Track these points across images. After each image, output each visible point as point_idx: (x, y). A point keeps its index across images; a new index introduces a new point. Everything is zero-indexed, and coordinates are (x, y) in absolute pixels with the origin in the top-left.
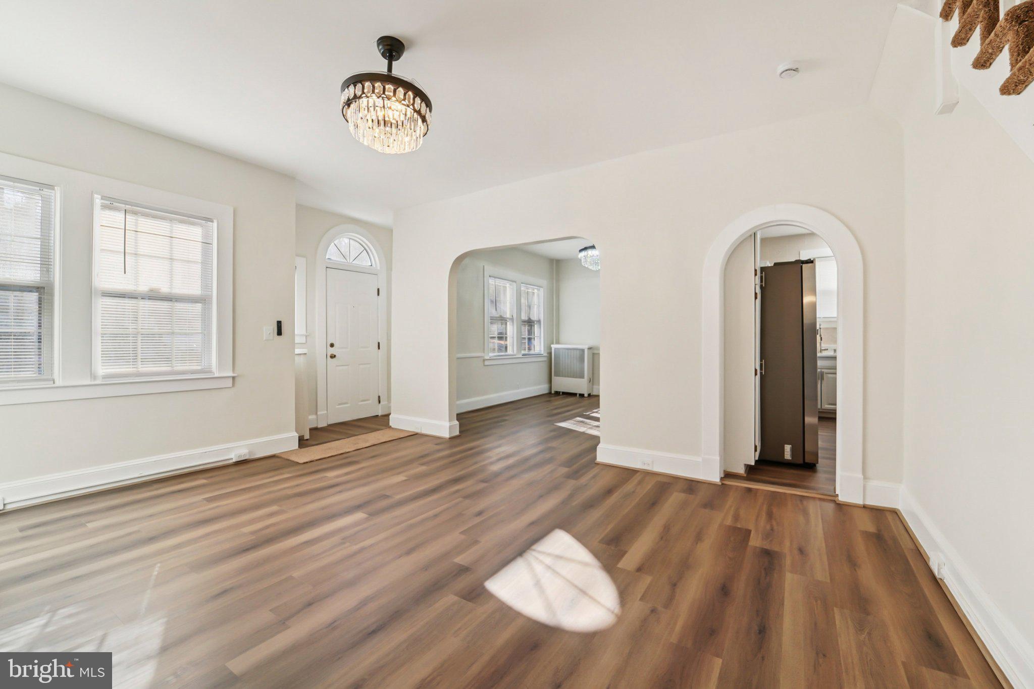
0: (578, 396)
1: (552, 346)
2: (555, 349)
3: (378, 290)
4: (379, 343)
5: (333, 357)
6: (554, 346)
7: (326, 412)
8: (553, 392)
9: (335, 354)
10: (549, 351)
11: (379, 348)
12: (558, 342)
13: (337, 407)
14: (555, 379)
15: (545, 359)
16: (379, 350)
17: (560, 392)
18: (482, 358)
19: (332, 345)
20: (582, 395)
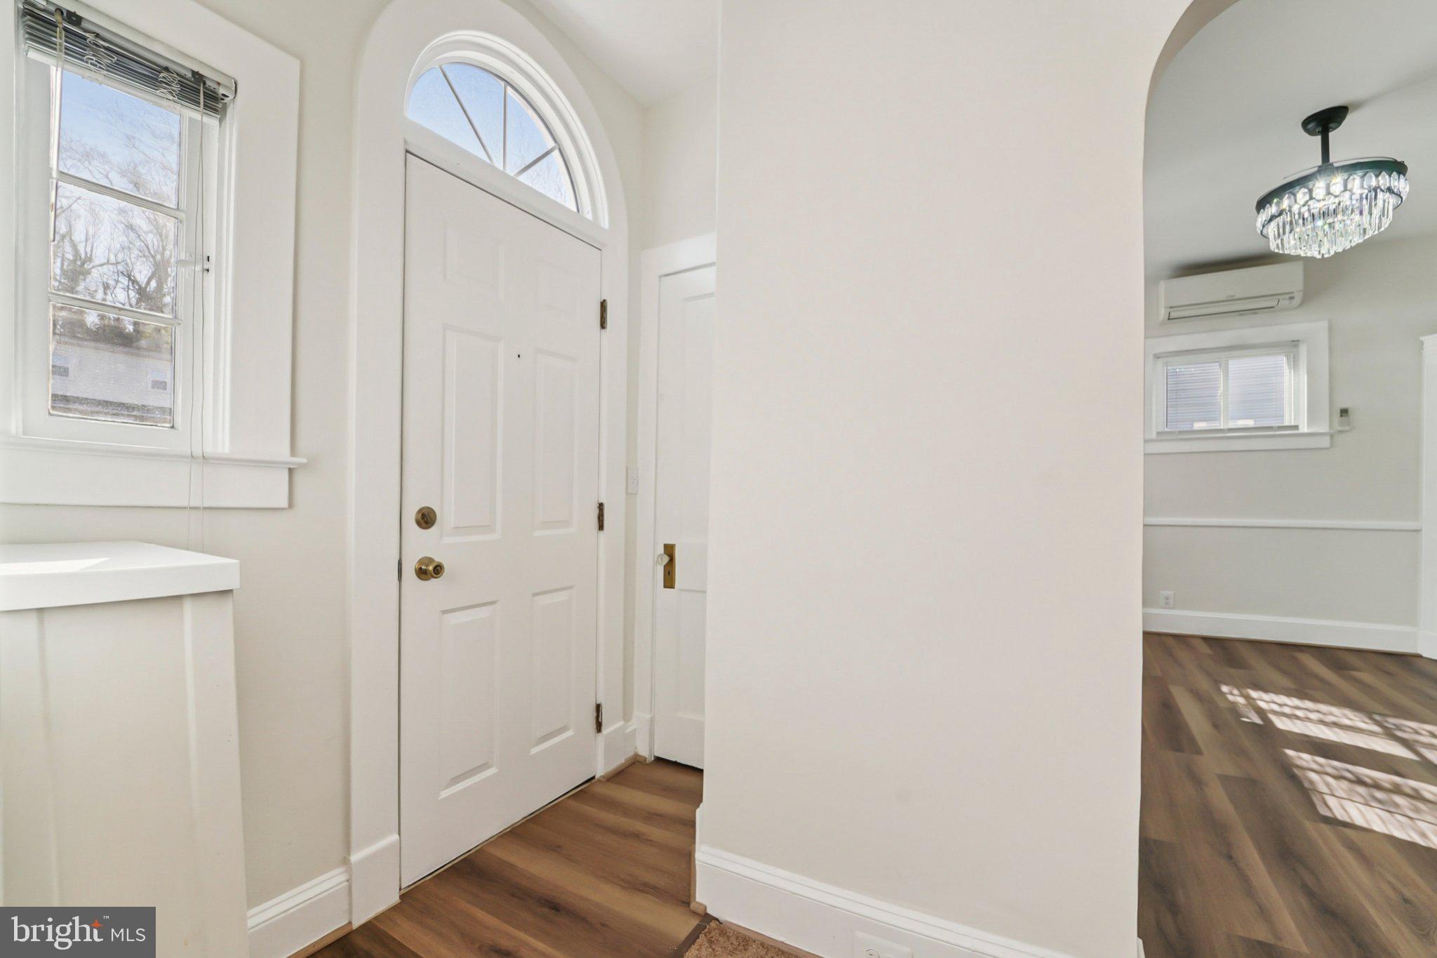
3: (603, 305)
4: (601, 506)
5: (429, 571)
7: (397, 836)
9: (438, 559)
11: (601, 527)
13: (445, 794)
16: (601, 532)
19: (426, 519)
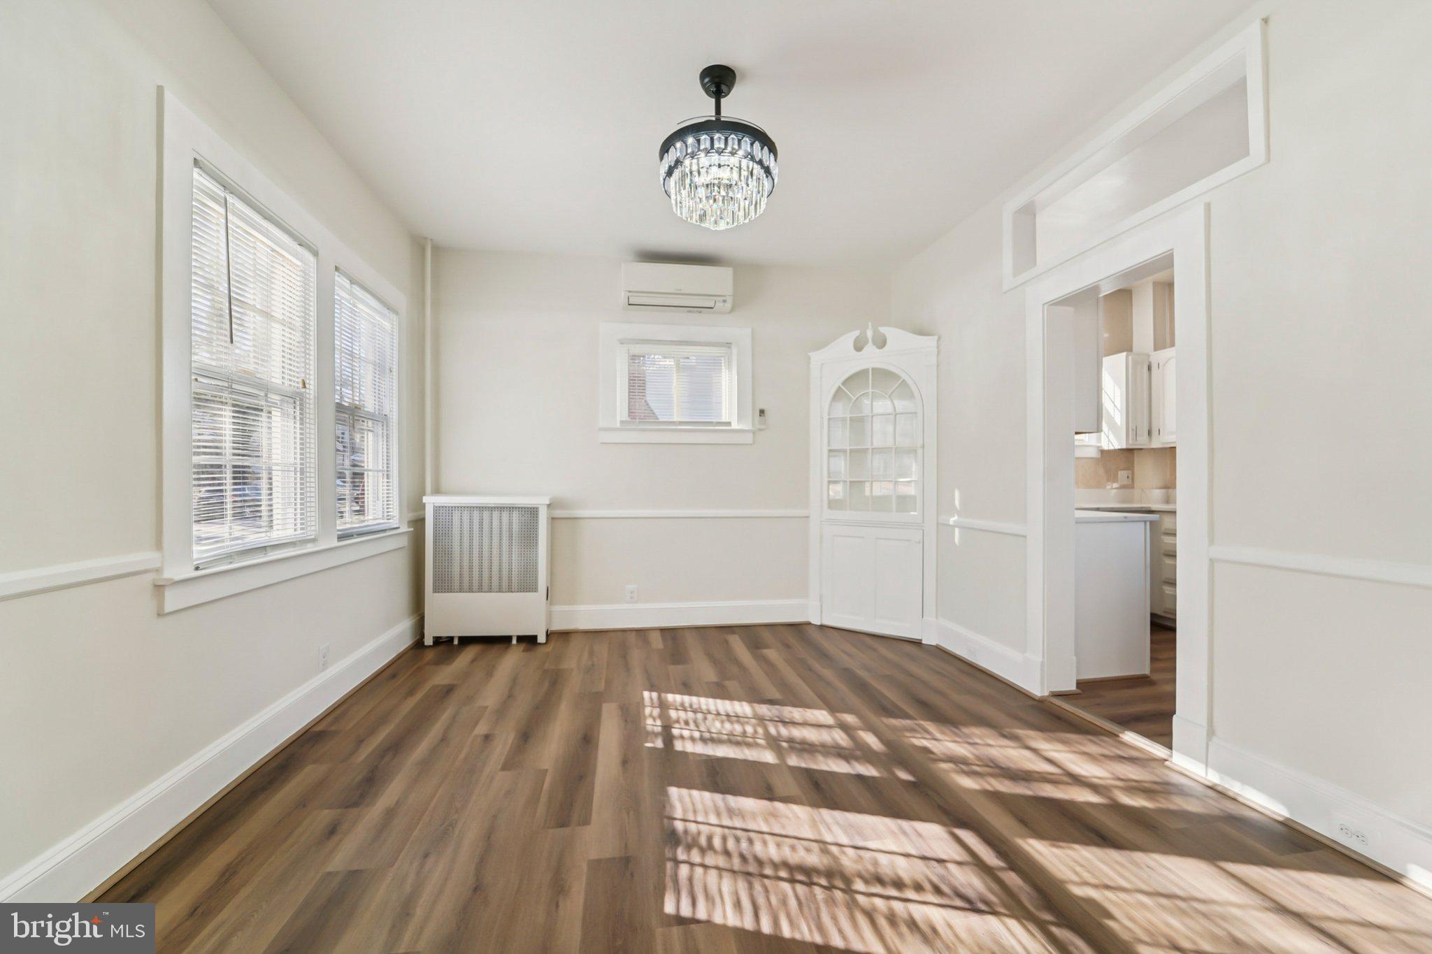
0: (514, 642)
1: (425, 499)
2: (437, 509)
6: (430, 501)
8: (428, 641)
10: (411, 516)
12: (437, 491)
14: (432, 600)
15: (404, 542)
17: (451, 639)
18: (149, 578)
20: (529, 641)
